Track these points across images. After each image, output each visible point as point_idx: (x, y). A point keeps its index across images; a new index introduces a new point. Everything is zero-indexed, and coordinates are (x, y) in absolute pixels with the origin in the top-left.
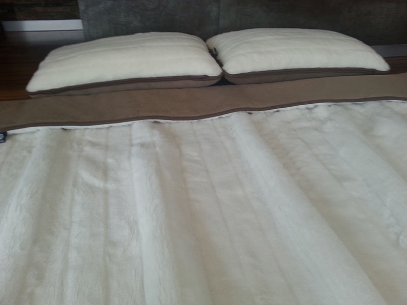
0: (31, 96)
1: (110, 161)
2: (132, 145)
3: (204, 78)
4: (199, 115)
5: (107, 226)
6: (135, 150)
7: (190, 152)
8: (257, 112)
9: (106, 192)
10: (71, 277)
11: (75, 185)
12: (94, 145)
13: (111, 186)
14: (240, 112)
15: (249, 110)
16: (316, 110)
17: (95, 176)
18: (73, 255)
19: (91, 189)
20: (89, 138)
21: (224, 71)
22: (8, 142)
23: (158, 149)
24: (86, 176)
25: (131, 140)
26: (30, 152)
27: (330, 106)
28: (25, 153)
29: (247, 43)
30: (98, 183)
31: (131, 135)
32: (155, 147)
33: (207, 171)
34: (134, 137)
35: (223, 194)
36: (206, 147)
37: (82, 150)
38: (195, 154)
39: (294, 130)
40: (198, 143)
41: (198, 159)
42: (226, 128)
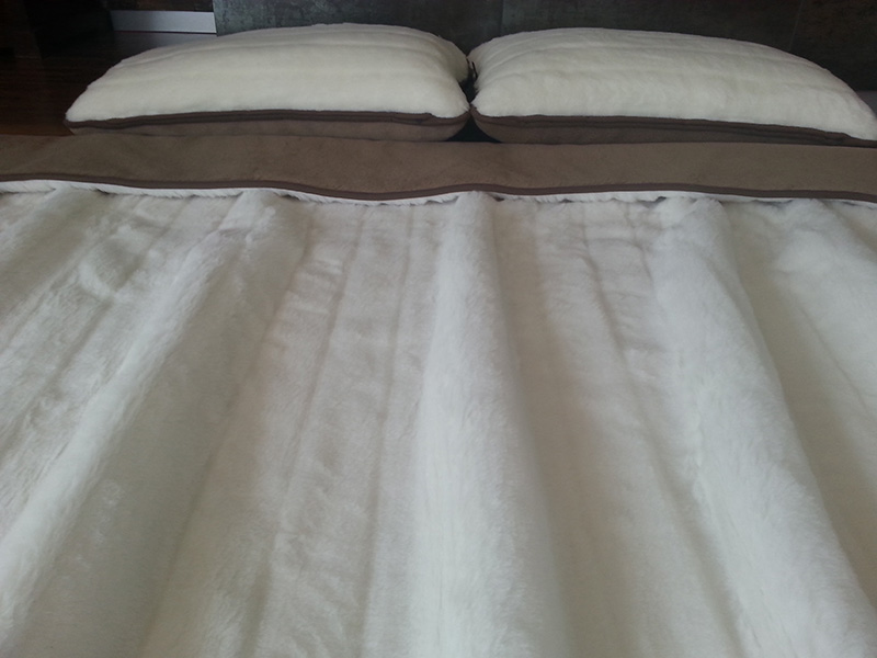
0: (72, 130)
1: (153, 254)
2: (211, 232)
3: (425, 120)
4: (383, 191)
5: (67, 362)
6: (208, 239)
7: (327, 257)
8: (515, 197)
9: (106, 306)
11: (54, 287)
12: (140, 224)
13: (123, 297)
14: (474, 192)
15: (496, 189)
16: (661, 207)
17: (101, 276)
19: (82, 295)
20: (140, 212)
21: (472, 109)
23: (248, 239)
24: (87, 273)
25: (219, 223)
27: (694, 200)
29: (539, 52)
30: (100, 288)
31: (223, 217)
33: (338, 296)
34: (226, 219)
35: (342, 340)
36: (366, 252)
37: (113, 232)
38: (335, 262)
39: (586, 242)
40: (356, 244)
41: (336, 271)
42: (432, 223)
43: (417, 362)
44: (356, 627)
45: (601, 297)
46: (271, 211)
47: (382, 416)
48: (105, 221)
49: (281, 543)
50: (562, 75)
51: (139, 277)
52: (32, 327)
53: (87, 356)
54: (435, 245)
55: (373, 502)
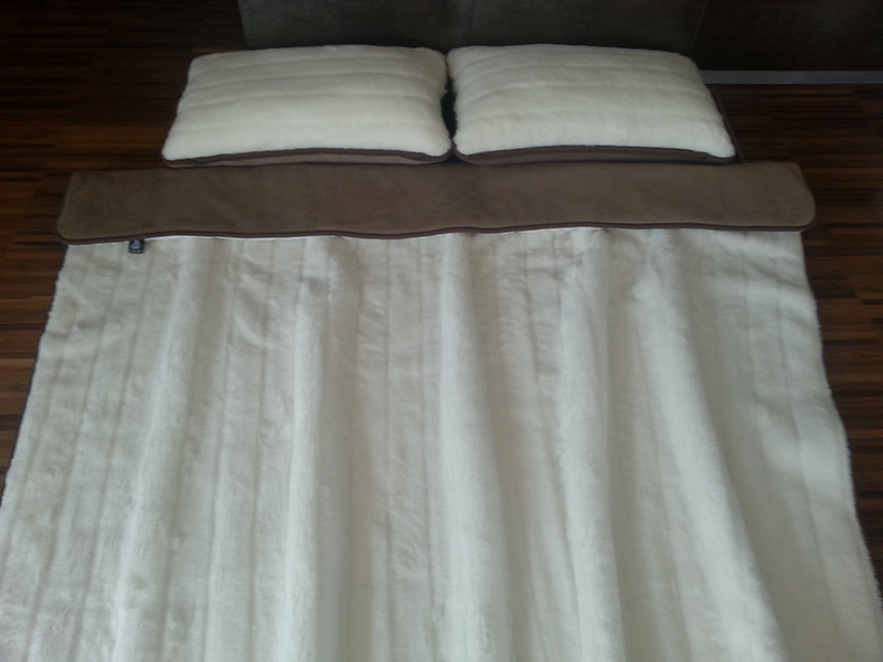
1: (272, 303)
2: (301, 279)
3: (421, 157)
5: (262, 400)
6: (304, 290)
7: (373, 297)
9: (264, 353)
10: (225, 455)
11: (230, 339)
12: (255, 270)
13: (270, 345)
15: (471, 230)
17: (252, 328)
18: (227, 431)
19: (248, 347)
20: (248, 256)
21: (454, 146)
22: (147, 254)
23: (330, 297)
24: (243, 326)
25: (301, 267)
26: (176, 276)
28: (169, 277)
30: (255, 339)
31: (302, 259)
32: (327, 293)
33: (386, 335)
34: (306, 263)
35: (395, 373)
36: (396, 292)
37: (239, 280)
38: (379, 303)
39: (526, 272)
40: (388, 283)
41: (381, 312)
42: (431, 256)
43: (435, 387)
44: (427, 535)
45: (531, 327)
46: (334, 263)
47: (422, 426)
48: (231, 271)
49: (391, 499)
50: (516, 118)
51: (272, 325)
52: (232, 375)
53: (270, 395)
54: (435, 279)
55: (425, 476)
